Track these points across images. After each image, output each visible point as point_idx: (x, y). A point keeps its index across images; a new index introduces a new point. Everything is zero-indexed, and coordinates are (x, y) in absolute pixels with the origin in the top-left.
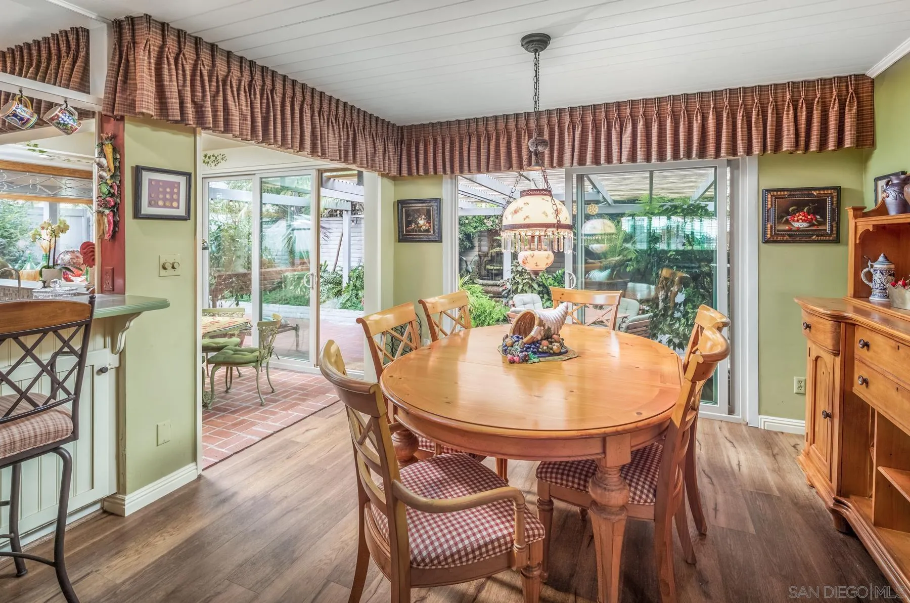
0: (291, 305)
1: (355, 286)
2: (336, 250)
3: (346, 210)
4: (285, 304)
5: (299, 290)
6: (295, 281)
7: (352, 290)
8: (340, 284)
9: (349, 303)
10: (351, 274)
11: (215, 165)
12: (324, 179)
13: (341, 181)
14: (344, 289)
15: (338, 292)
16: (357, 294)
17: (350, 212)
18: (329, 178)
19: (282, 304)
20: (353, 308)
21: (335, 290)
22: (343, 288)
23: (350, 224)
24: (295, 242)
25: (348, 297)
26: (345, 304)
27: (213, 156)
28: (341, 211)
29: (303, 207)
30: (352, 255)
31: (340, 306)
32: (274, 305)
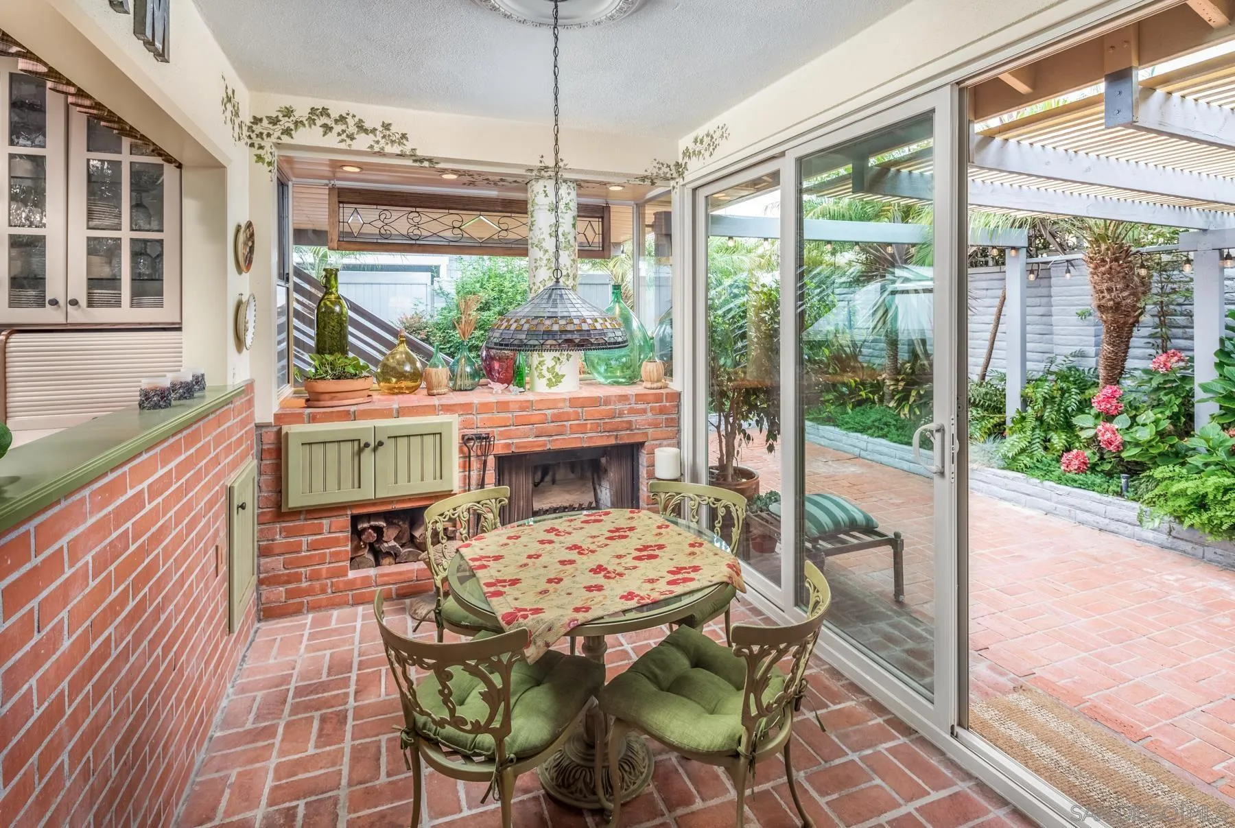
0: (891, 440)
1: (1040, 419)
2: (988, 335)
3: (1013, 248)
4: (879, 437)
5: (906, 410)
6: (898, 392)
7: (1034, 429)
8: (999, 409)
9: (1025, 459)
10: (1029, 391)
11: (711, 154)
12: (974, 140)
13: (1026, 143)
14: (1009, 424)
15: (995, 426)
16: (1047, 440)
17: (1023, 252)
18: (989, 137)
19: (872, 435)
20: (1038, 473)
21: (989, 424)
22: (1008, 420)
23: (1024, 281)
24: (895, 318)
25: (1023, 444)
26: (1014, 459)
27: (708, 135)
28: (1002, 251)
29: (914, 245)
30: (1029, 346)
31: (1002, 463)
32: (859, 435)
